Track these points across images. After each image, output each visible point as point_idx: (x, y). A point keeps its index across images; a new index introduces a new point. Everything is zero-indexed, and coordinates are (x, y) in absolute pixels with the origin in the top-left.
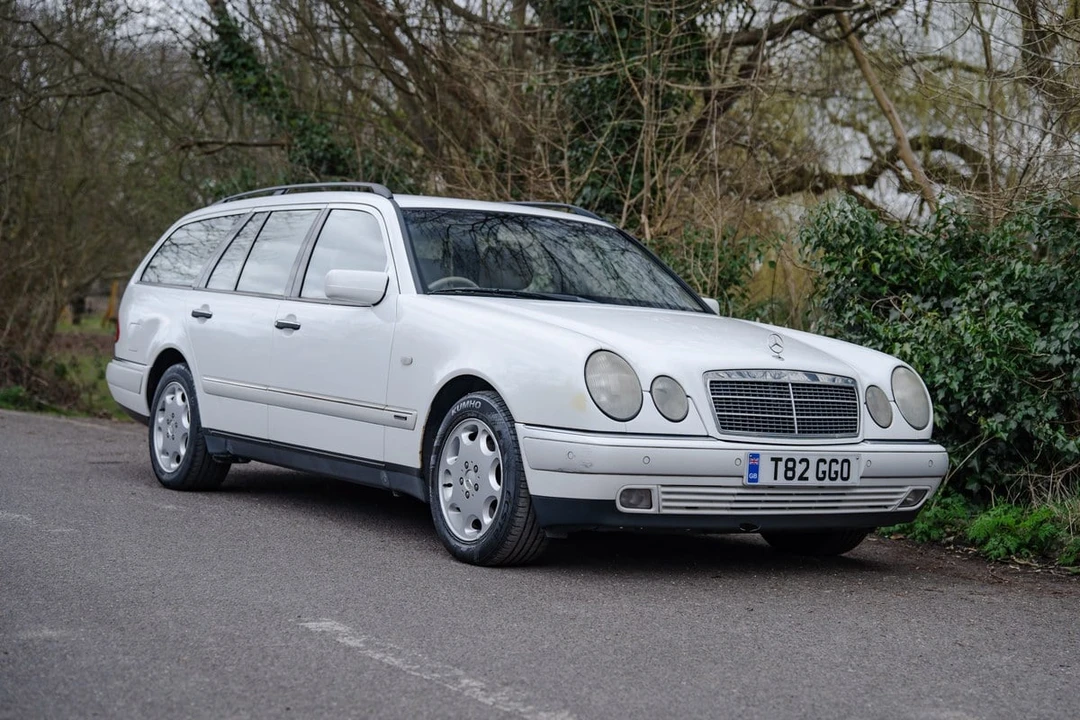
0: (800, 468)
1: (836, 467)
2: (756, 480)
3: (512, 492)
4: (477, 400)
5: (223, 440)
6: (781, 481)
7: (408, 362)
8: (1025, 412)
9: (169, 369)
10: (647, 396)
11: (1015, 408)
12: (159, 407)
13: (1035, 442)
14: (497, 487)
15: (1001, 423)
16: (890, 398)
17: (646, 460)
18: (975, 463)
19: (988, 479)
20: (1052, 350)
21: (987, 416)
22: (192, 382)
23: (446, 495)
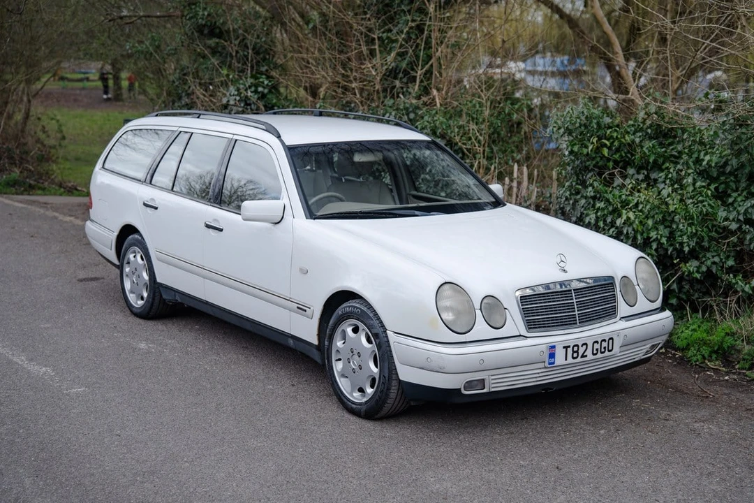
0: (581, 350)
1: (605, 344)
2: (554, 363)
3: (387, 375)
4: (357, 308)
5: (173, 293)
6: (570, 360)
7: (305, 272)
8: (712, 260)
9: (130, 237)
10: (478, 312)
11: (705, 256)
12: (126, 261)
13: (719, 281)
14: (375, 370)
15: (697, 267)
16: (635, 283)
17: (482, 362)
18: (675, 286)
19: (684, 297)
20: (731, 218)
21: (686, 262)
22: (147, 249)
23: (338, 367)
